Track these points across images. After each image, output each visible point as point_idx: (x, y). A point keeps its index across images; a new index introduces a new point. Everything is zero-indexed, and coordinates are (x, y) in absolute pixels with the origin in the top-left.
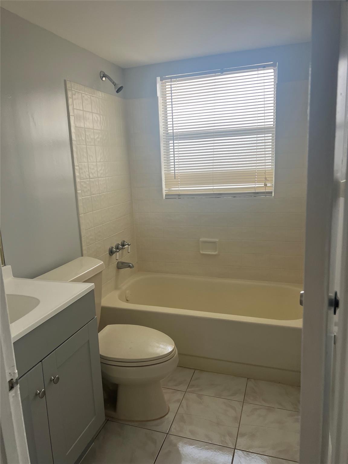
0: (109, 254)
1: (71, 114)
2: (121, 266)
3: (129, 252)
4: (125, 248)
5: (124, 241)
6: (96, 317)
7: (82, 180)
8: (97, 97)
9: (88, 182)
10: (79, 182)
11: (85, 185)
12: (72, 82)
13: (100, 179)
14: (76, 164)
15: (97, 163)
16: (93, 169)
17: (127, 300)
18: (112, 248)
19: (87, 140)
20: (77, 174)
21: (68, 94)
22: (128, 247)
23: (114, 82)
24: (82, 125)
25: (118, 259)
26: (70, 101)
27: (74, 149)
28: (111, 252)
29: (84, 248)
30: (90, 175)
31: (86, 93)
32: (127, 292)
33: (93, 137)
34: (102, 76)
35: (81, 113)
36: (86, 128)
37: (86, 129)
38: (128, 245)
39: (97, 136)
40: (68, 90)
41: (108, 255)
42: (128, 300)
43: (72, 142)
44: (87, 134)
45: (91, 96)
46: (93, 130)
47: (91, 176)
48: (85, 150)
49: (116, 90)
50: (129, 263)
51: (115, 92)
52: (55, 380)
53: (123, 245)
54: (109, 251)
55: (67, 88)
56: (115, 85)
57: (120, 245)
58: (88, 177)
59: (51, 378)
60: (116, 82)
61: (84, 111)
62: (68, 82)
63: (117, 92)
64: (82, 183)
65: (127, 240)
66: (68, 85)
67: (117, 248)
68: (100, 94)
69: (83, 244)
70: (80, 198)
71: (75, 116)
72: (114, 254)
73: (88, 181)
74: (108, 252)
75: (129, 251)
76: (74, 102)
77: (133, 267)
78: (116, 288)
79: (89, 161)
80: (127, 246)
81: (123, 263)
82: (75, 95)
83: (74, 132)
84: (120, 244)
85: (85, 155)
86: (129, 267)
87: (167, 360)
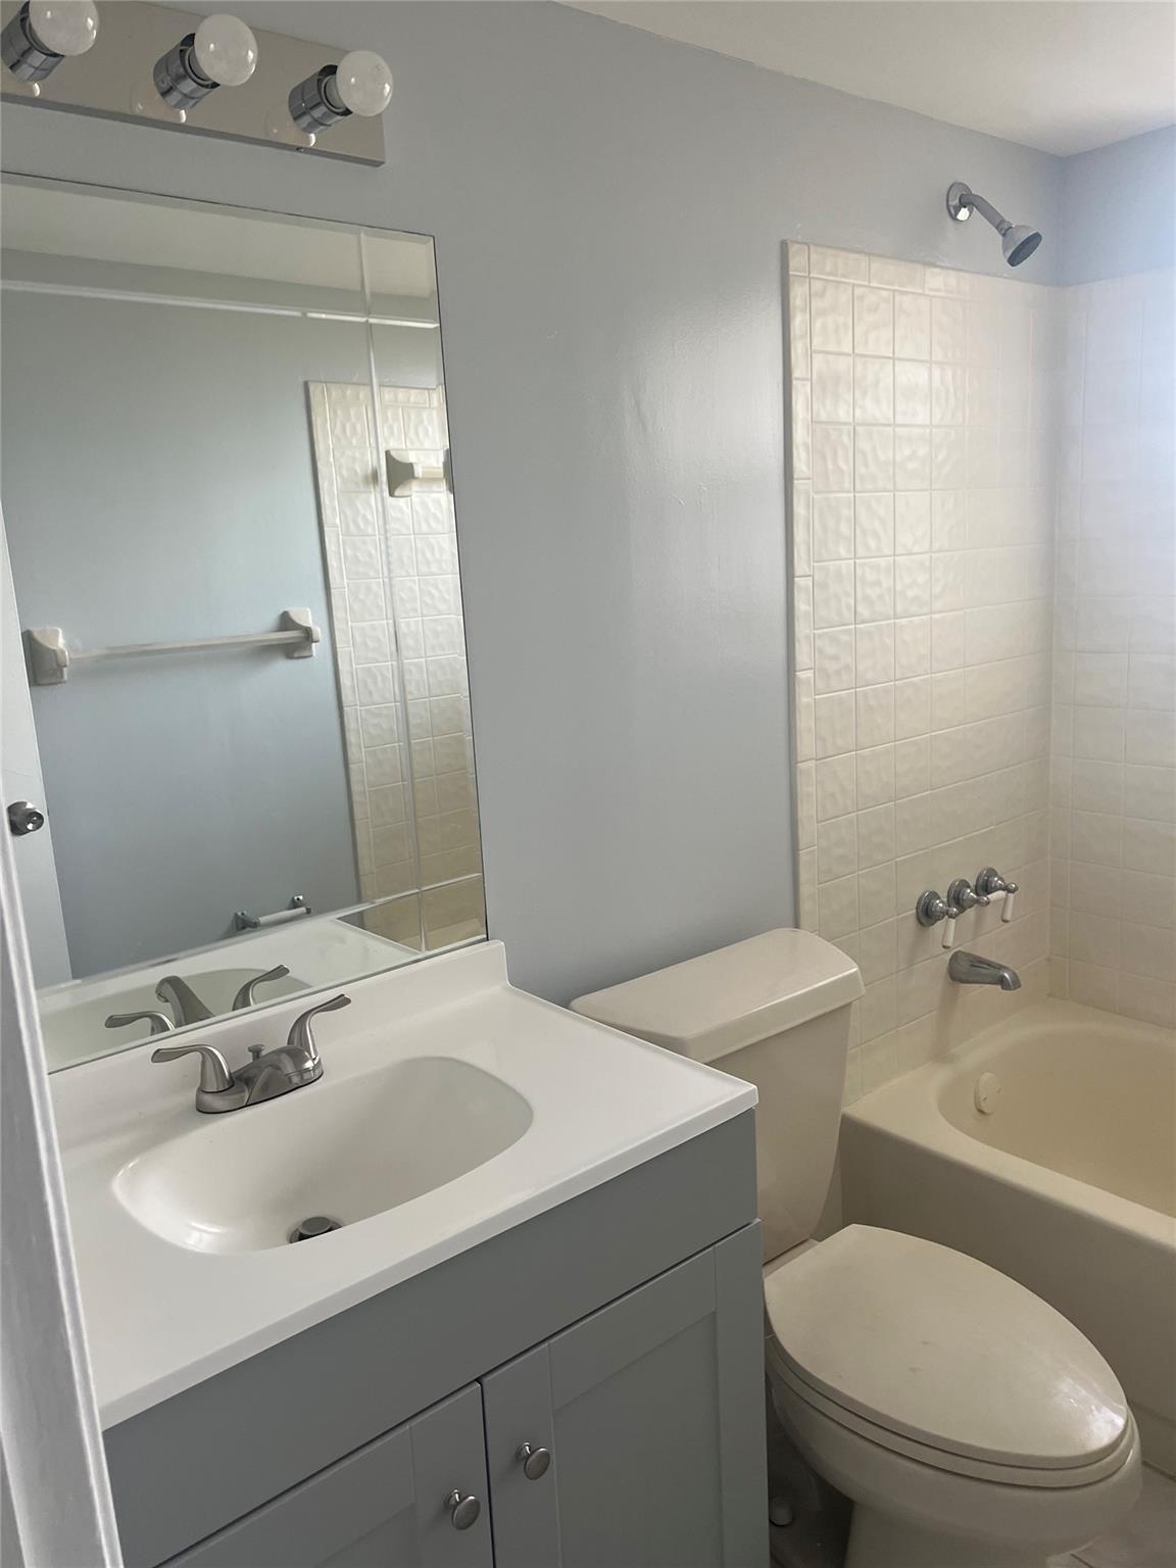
0: (918, 919)
1: (797, 373)
2: (966, 970)
3: (1005, 921)
4: (988, 903)
5: (992, 872)
6: (758, 1220)
7: (825, 630)
8: (927, 292)
9: (845, 638)
10: (807, 637)
11: (830, 650)
12: (812, 247)
13: (904, 621)
14: (800, 567)
15: (897, 558)
16: (878, 583)
17: (981, 1111)
18: (934, 895)
19: (861, 470)
20: (802, 606)
21: (792, 295)
22: (1006, 900)
23: (1003, 221)
24: (843, 414)
25: (950, 944)
26: (798, 322)
27: (799, 509)
28: (927, 914)
29: (805, 890)
30: (859, 609)
31: (874, 284)
32: (986, 1076)
33: (891, 455)
34: (956, 202)
35: (843, 364)
36: (859, 425)
37: (857, 428)
38: (1006, 889)
39: (907, 452)
40: (791, 279)
41: (912, 922)
42: (985, 1110)
43: (792, 484)
44: (864, 445)
45: (894, 291)
46: (890, 429)
47: (864, 611)
48: (846, 512)
49: (1009, 254)
50: (1001, 967)
51: (1005, 261)
52: (531, 1459)
53: (985, 888)
54: (917, 908)
55: (791, 273)
56: (1004, 235)
57: (969, 887)
58: (848, 616)
59: (521, 1449)
60: (1013, 218)
61: (857, 355)
62: (793, 249)
63: (1014, 260)
64: (819, 643)
65: (1006, 871)
66: (796, 262)
67: (957, 899)
68: (936, 280)
69: (804, 876)
70: (804, 699)
71: (814, 377)
72: (939, 922)
73: (847, 632)
74: (914, 911)
75: (1008, 916)
76: (818, 324)
77: (1016, 984)
78: (940, 1054)
79: (861, 552)
80: (1001, 894)
81: (978, 962)
82: (822, 295)
83: (806, 445)
84: (972, 883)
85: (845, 529)
86: (1002, 982)
87: (1091, 1484)
